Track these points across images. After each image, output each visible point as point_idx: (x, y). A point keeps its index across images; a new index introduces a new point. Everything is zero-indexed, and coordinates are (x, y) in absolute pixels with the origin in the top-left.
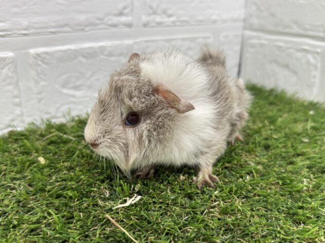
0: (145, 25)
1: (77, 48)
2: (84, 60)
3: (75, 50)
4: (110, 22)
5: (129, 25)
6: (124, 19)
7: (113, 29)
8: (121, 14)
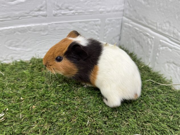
0: (55, 15)
1: (15, 28)
2: (19, 33)
3: (14, 29)
4: (33, 15)
5: (45, 16)
6: (41, 13)
7: (36, 18)
8: (39, 10)
